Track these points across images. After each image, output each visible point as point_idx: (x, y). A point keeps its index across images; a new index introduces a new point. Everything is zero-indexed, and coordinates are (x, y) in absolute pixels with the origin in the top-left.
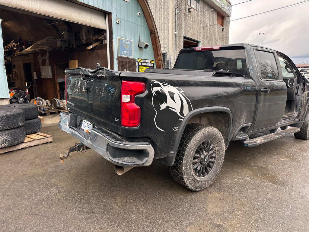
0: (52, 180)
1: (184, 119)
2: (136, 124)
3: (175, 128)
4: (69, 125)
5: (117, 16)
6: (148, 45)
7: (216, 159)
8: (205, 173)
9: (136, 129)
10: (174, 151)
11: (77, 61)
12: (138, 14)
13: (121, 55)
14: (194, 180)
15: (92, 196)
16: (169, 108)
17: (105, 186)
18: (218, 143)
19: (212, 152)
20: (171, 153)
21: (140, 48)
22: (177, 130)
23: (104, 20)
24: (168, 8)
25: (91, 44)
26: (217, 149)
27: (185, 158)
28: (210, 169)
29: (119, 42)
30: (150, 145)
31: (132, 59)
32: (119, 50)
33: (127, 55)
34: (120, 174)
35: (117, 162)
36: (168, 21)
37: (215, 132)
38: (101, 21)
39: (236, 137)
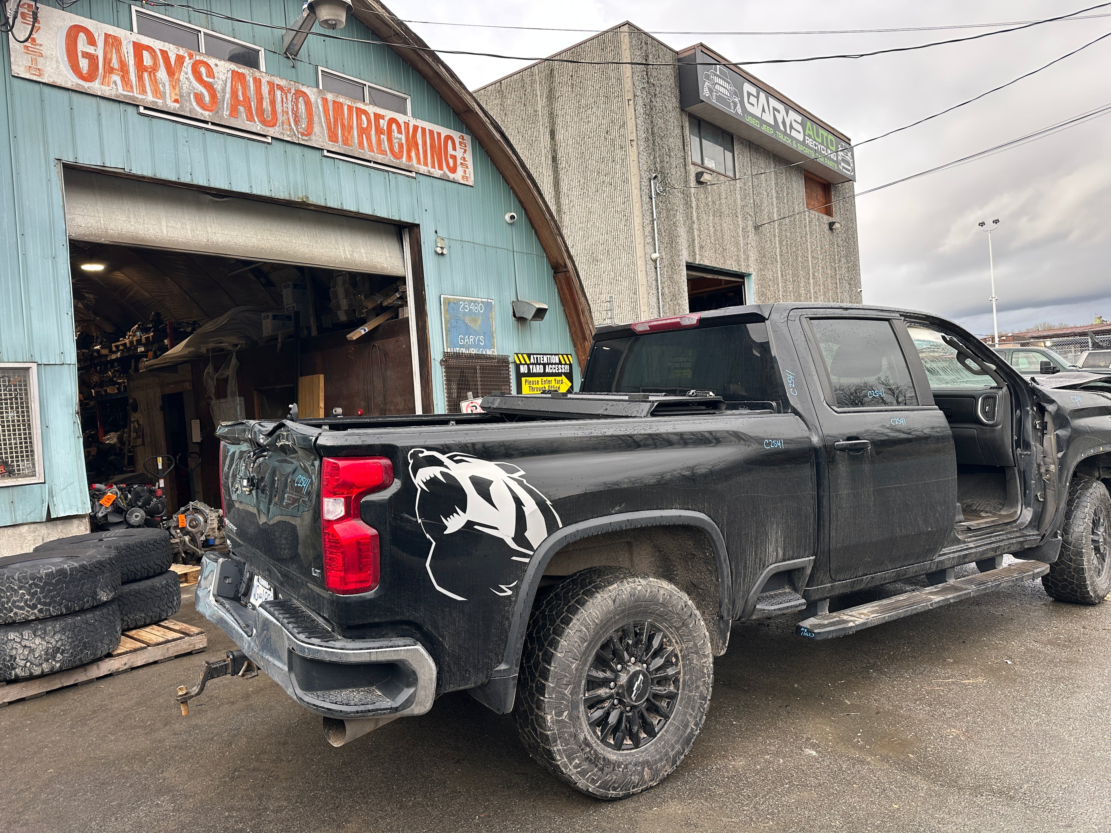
0: (166, 774)
1: (534, 558)
2: (364, 582)
3: (503, 587)
4: (216, 593)
5: (436, 232)
6: (546, 310)
7: (681, 687)
8: (643, 735)
9: (369, 597)
10: (507, 663)
11: (322, 377)
12: (507, 217)
13: (457, 350)
14: (594, 760)
15: (270, 822)
16: (476, 527)
17: (323, 787)
18: (677, 629)
19: (659, 662)
20: (497, 669)
21: (521, 320)
22: (510, 593)
23: (396, 246)
24: (626, 181)
25: (362, 322)
26: (681, 651)
27: (551, 684)
28: (660, 720)
29: (446, 311)
30: (419, 647)
31: (494, 358)
32: (447, 335)
33: (478, 346)
34: (339, 745)
35: (314, 705)
36: (628, 220)
37: (662, 592)
38: (387, 251)
39: (758, 607)
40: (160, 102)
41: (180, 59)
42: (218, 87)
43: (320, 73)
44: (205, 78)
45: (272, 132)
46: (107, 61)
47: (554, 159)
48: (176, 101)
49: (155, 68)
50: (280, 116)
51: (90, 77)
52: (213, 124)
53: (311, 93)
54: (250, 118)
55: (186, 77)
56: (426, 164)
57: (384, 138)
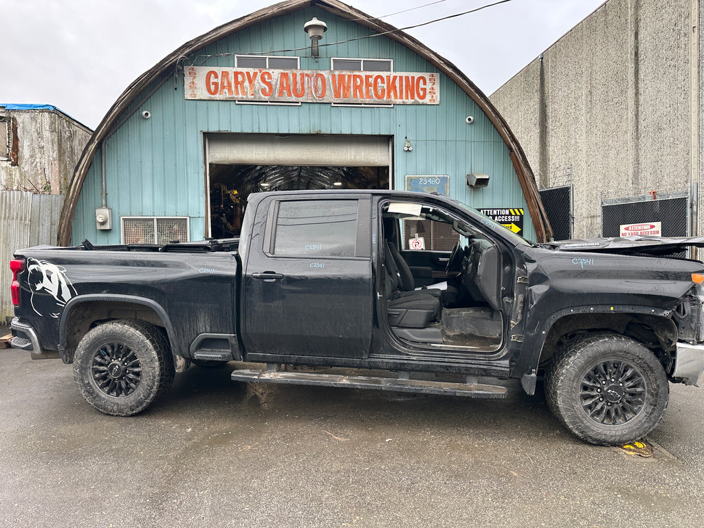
1: (67, 305)
5: (406, 138)
6: (488, 179)
16: (45, 289)
20: (58, 345)
21: (472, 187)
22: (56, 317)
29: (409, 185)
30: (30, 329)
36: (686, 94)
38: (379, 152)
40: (245, 97)
41: (255, 74)
42: (273, 83)
43: (332, 61)
44: (267, 80)
45: (301, 99)
46: (222, 84)
47: (636, 54)
48: (252, 95)
49: (243, 82)
50: (306, 91)
51: (215, 93)
52: (270, 102)
53: (326, 74)
54: (289, 95)
55: (258, 82)
56: (401, 98)
57: (372, 88)
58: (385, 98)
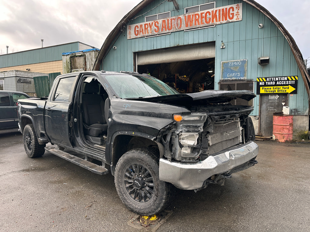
5: (222, 41)
13: (226, 79)
29: (223, 66)
31: (245, 80)
32: (222, 74)
33: (236, 77)
40: (148, 34)
41: (152, 23)
42: (159, 26)
43: (185, 10)
44: (157, 25)
45: (171, 31)
46: (140, 30)
48: (151, 33)
49: (148, 28)
50: (173, 27)
51: (137, 35)
52: (158, 35)
53: (182, 17)
54: (166, 30)
55: (154, 27)
56: (220, 21)
57: (204, 19)
58: (211, 23)
